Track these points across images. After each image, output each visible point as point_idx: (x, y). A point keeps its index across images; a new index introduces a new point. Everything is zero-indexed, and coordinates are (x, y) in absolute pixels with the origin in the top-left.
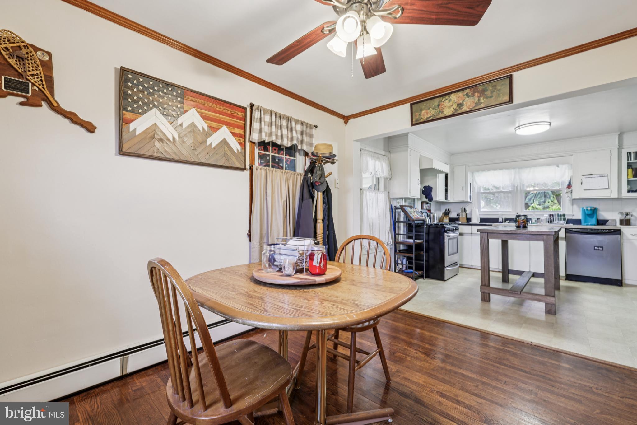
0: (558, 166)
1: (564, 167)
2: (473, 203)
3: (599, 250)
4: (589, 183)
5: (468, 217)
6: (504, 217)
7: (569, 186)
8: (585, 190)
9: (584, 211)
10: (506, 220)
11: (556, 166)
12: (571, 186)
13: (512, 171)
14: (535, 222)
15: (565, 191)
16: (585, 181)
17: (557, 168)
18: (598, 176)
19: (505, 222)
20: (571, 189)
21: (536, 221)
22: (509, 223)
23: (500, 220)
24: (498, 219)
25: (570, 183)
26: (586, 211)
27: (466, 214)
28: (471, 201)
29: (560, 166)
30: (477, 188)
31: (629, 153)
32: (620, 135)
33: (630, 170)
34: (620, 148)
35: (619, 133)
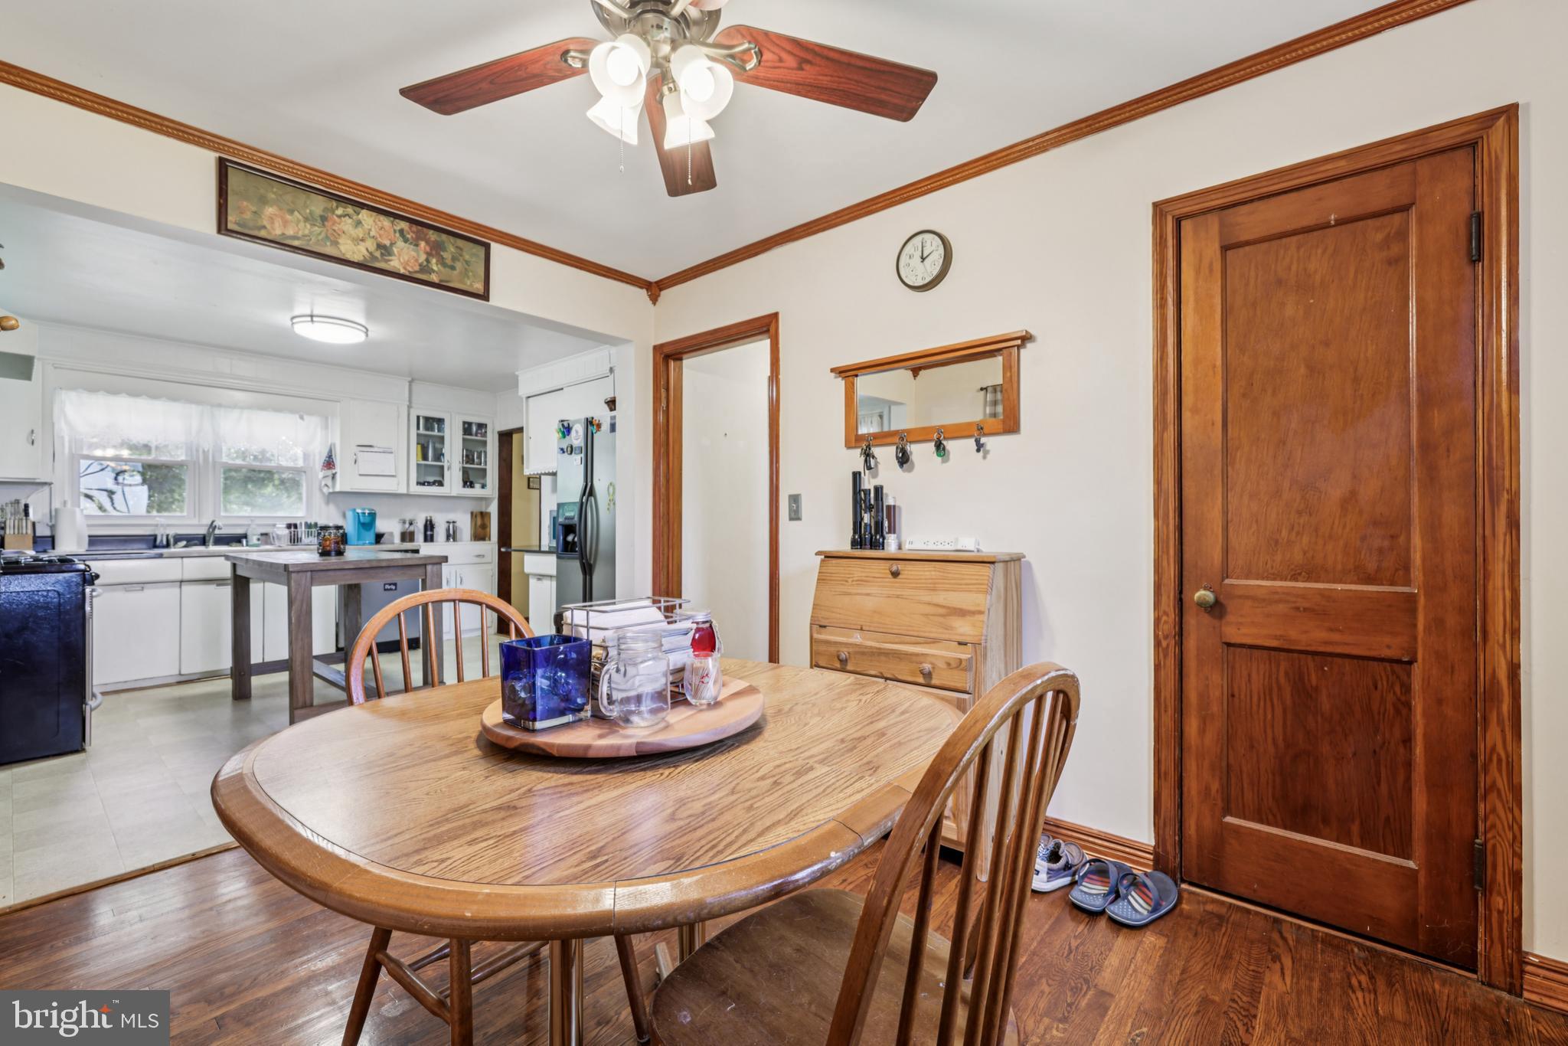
0: (302, 418)
1: (314, 421)
3: (391, 589)
4: (371, 462)
6: (172, 532)
7: (329, 463)
8: (360, 475)
9: (356, 516)
10: (178, 537)
11: (297, 416)
12: (334, 465)
13: (194, 409)
14: (257, 542)
15: (321, 475)
16: (360, 455)
17: (300, 421)
18: (381, 450)
19: (176, 543)
20: (332, 471)
21: (259, 540)
22: (185, 546)
23: (161, 539)
24: (153, 537)
25: (329, 457)
26: (361, 518)
28: (48, 480)
29: (305, 417)
31: (418, 417)
32: (411, 383)
33: (419, 446)
34: (409, 407)
35: (410, 379)
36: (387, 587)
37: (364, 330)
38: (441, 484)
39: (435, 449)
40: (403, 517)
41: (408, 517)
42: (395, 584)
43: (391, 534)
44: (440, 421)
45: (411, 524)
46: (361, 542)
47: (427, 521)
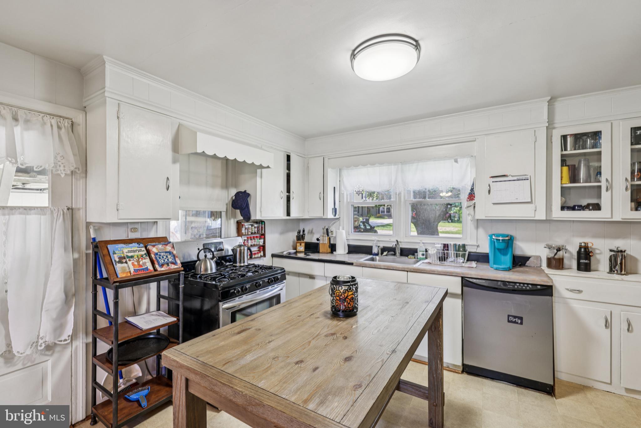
0: (456, 161)
1: (465, 162)
2: (341, 219)
3: (515, 322)
5: (332, 242)
6: (382, 245)
7: (471, 196)
8: (494, 204)
9: (492, 243)
10: (384, 250)
11: (453, 160)
12: (474, 197)
14: (422, 257)
15: (466, 205)
16: (494, 186)
17: (455, 164)
18: (515, 178)
19: (382, 253)
20: (474, 202)
21: (423, 255)
22: (386, 255)
23: (375, 250)
24: (371, 248)
25: (472, 190)
26: (496, 243)
27: (330, 239)
28: (337, 216)
29: (459, 160)
30: (347, 195)
31: (564, 137)
32: (551, 102)
33: (565, 169)
34: (550, 128)
35: (549, 98)
36: (511, 319)
37: (414, 43)
38: (597, 207)
39: (588, 168)
40: (550, 243)
41: (558, 241)
42: (521, 318)
43: (539, 258)
44: (597, 135)
45: (559, 250)
46: (495, 266)
47: (581, 247)
